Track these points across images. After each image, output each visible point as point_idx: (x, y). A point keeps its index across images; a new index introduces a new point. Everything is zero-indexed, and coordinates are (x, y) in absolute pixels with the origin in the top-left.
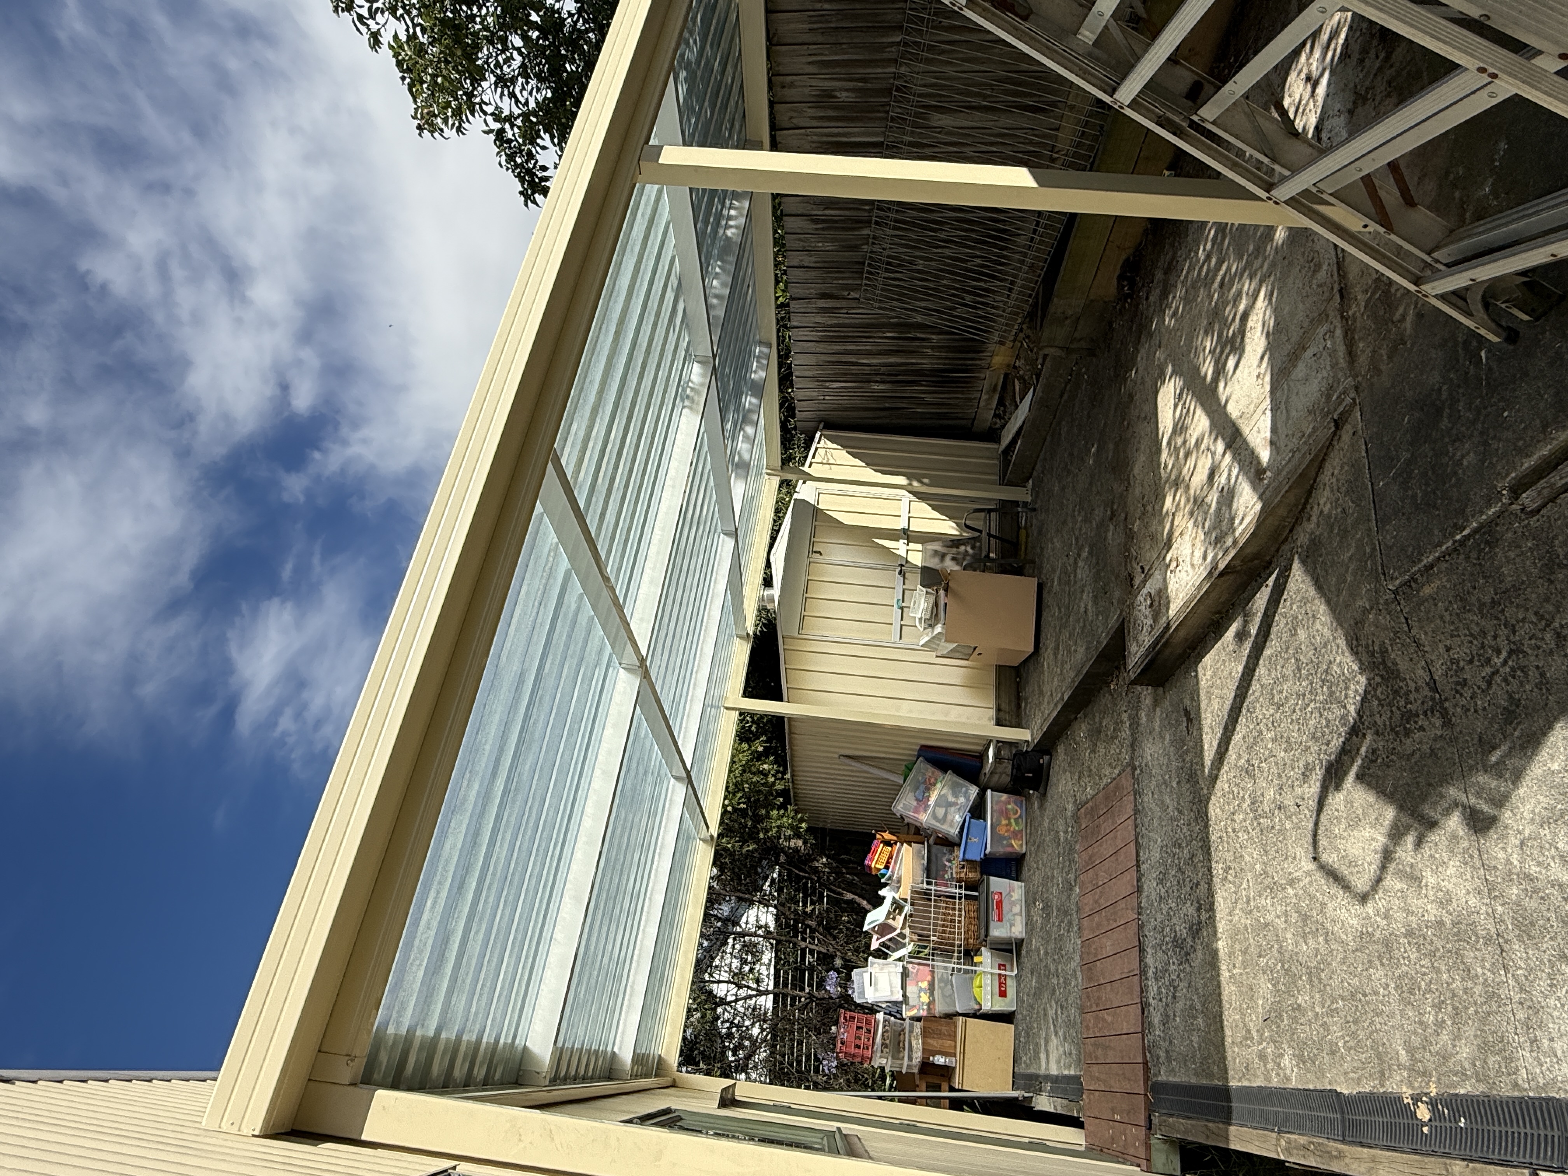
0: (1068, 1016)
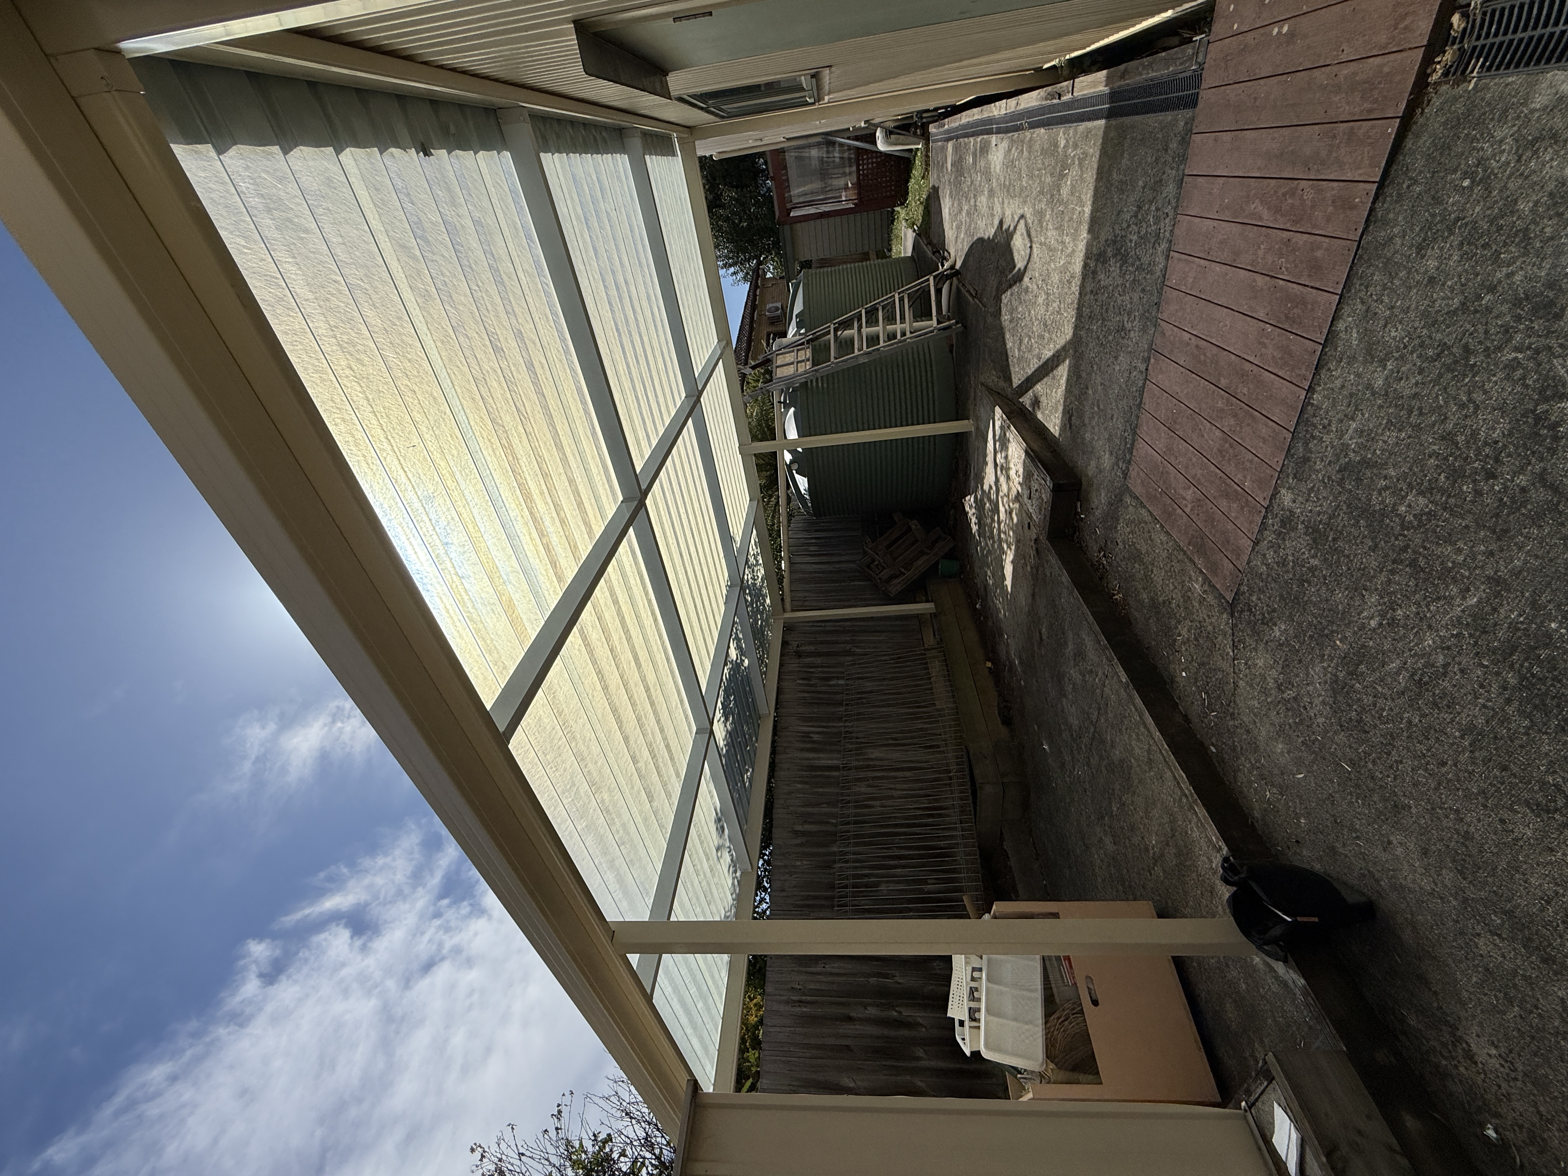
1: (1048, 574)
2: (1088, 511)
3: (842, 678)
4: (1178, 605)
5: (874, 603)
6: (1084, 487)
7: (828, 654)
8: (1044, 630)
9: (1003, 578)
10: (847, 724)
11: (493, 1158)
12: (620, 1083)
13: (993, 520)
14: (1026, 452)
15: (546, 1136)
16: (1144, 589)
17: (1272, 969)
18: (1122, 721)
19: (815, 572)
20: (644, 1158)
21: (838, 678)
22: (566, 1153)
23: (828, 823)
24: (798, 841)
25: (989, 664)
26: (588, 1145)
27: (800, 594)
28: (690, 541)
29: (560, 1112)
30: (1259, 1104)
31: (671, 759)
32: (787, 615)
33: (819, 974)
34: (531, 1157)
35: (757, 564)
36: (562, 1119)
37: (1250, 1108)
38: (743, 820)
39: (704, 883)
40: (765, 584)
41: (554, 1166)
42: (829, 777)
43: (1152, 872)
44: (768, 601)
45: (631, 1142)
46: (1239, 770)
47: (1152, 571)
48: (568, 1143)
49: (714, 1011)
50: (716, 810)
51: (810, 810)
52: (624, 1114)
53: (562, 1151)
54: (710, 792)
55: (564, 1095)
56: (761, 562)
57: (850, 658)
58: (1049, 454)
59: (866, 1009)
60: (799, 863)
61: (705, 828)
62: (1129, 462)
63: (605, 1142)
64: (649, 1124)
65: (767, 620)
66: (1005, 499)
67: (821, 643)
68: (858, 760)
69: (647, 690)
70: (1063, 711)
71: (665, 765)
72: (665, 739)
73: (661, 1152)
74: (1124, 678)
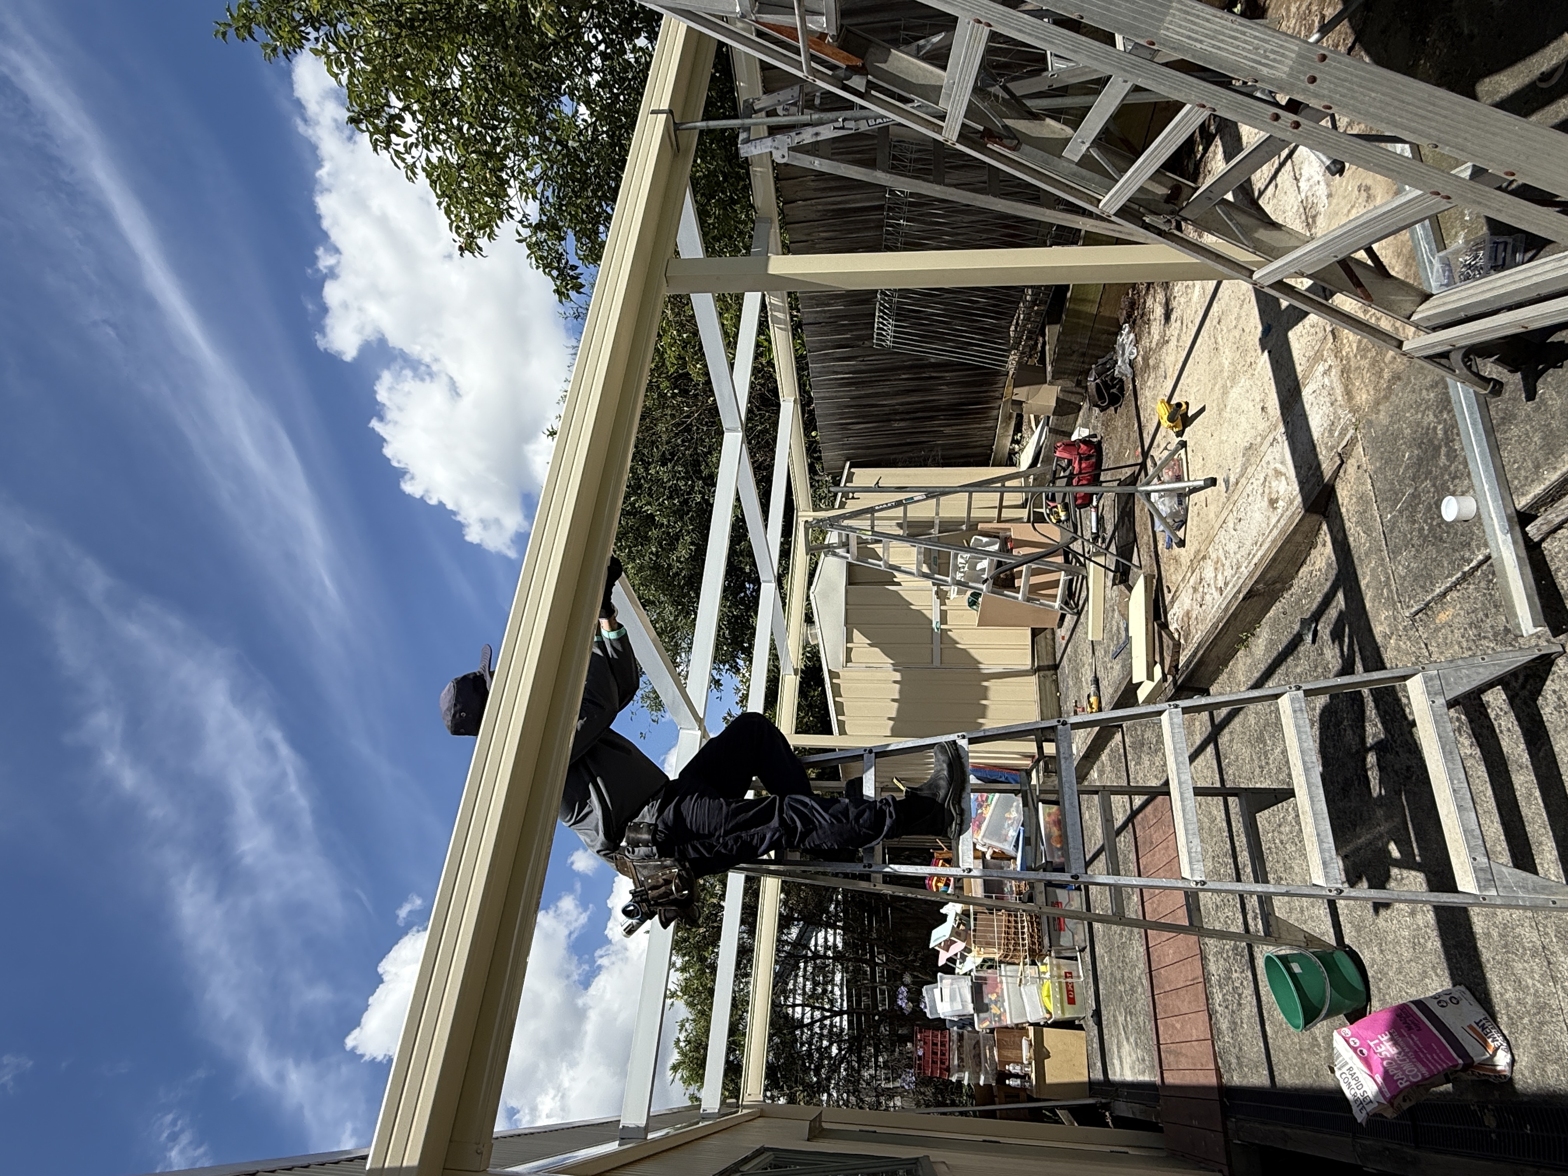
0: (1138, 1023)
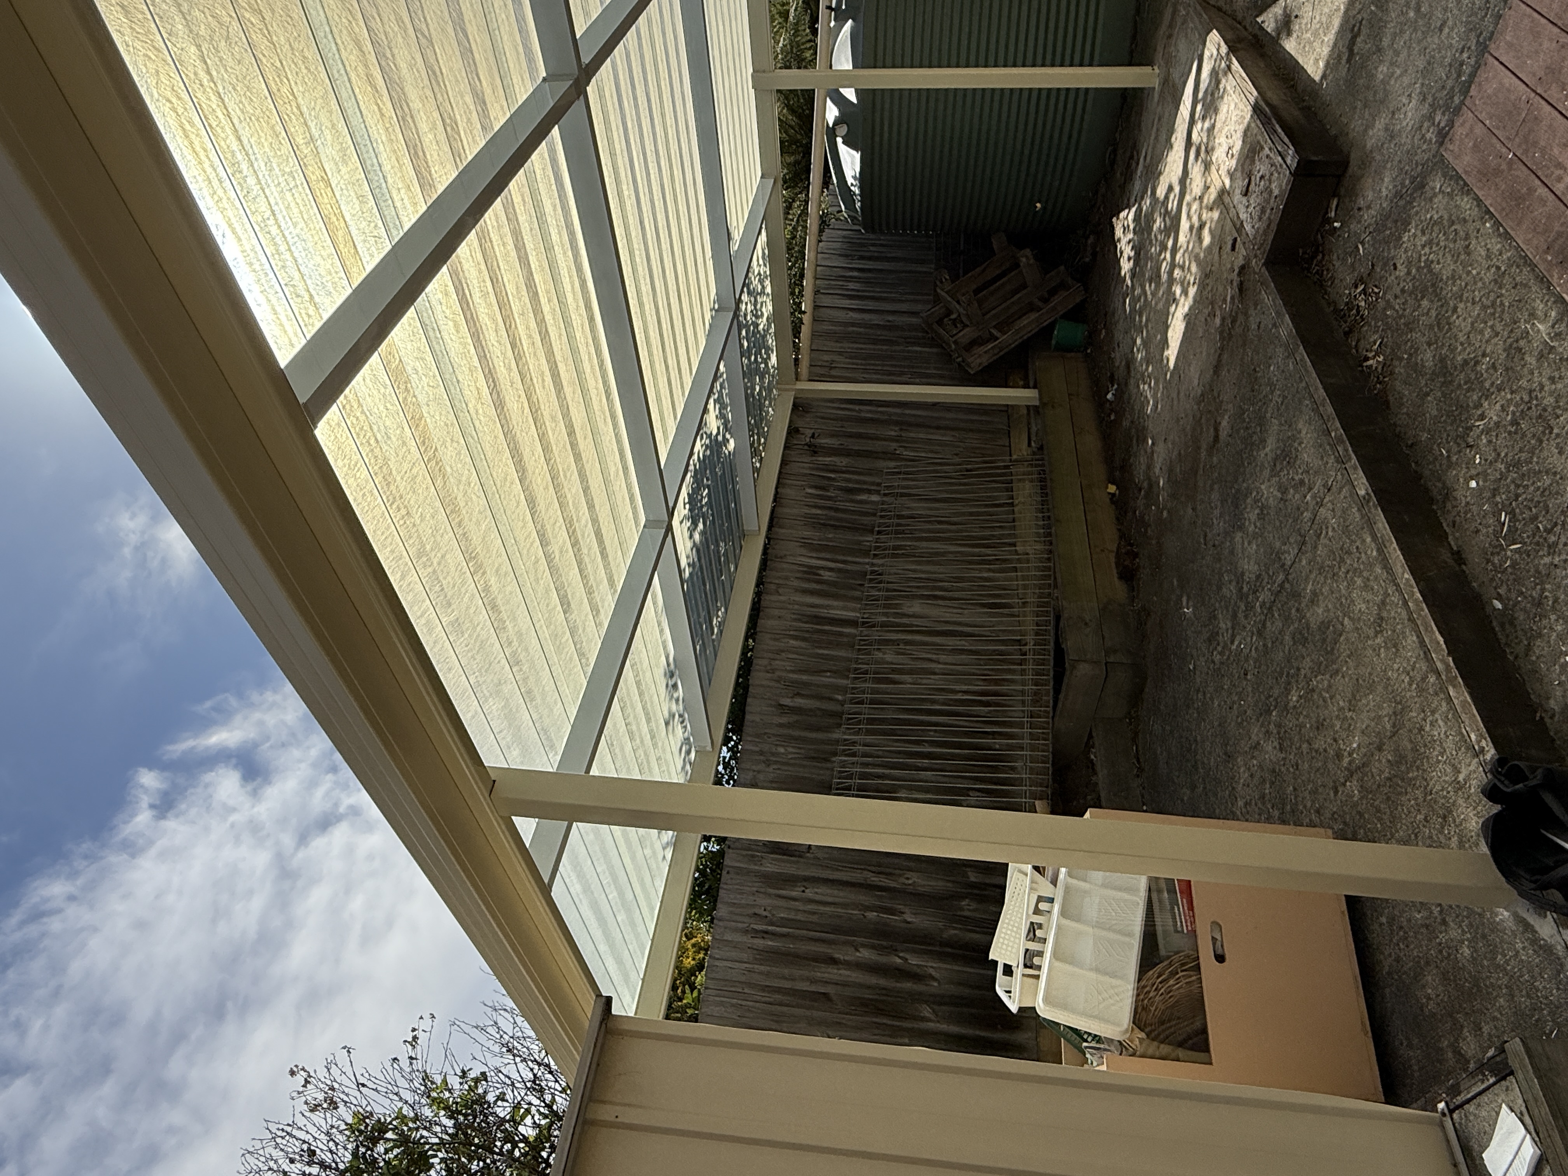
1: (1254, 326)
2: (1347, 214)
3: (878, 492)
4: (1494, 367)
5: (942, 382)
6: (1353, 168)
7: (859, 454)
8: (1224, 423)
9: (1165, 343)
10: (875, 561)
11: (322, 1086)
12: (502, 1012)
13: (1164, 248)
14: (1256, 109)
15: (395, 1065)
16: (1429, 344)
17: (1527, 927)
18: (1342, 560)
19: (853, 325)
20: (530, 1104)
21: (869, 492)
22: (423, 1088)
23: (831, 699)
24: (784, 720)
25: (1112, 489)
26: (454, 1082)
27: (826, 357)
28: (659, 204)
29: (415, 1038)
30: (1471, 1108)
31: (602, 553)
32: (801, 385)
33: (794, 899)
34: (376, 1090)
35: (763, 293)
36: (419, 1047)
37: (1451, 1112)
38: (706, 680)
39: (640, 752)
40: (772, 330)
41: (406, 1102)
42: (841, 634)
43: (1340, 789)
44: (774, 359)
45: (513, 1084)
46: (1540, 635)
47: (1455, 309)
48: (426, 1077)
49: (641, 928)
50: (667, 658)
51: (804, 678)
52: (504, 1050)
53: (419, 1086)
54: (659, 624)
55: (421, 1018)
56: (769, 290)
57: (892, 464)
58: (1296, 113)
59: (858, 950)
60: (782, 750)
61: (648, 674)
62: (1457, 111)
63: (477, 1081)
64: (539, 1064)
65: (769, 390)
66: (1195, 206)
67: (851, 436)
68: (886, 614)
69: (571, 433)
70: (1232, 552)
71: (593, 561)
72: (595, 521)
73: (553, 1100)
74: (1363, 487)
